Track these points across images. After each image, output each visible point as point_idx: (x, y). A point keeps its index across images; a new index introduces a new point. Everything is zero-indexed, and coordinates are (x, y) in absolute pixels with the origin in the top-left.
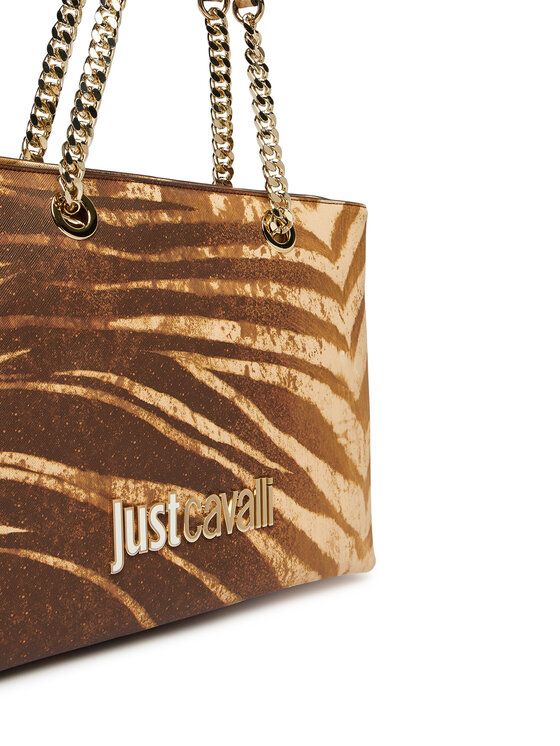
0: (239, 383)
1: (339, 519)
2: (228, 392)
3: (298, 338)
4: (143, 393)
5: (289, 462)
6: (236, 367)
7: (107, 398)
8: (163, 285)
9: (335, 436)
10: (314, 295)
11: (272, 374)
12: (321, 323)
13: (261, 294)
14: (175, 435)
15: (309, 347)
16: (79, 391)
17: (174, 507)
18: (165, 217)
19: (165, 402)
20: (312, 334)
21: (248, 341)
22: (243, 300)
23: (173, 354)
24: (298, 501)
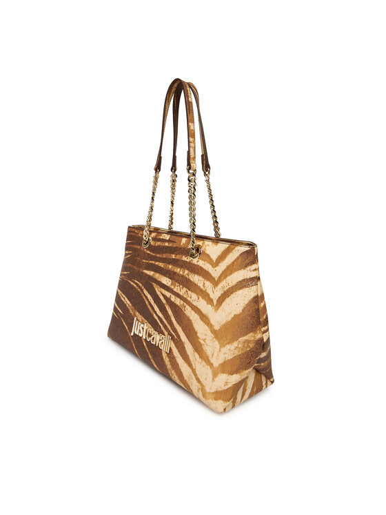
0: (168, 299)
1: (194, 371)
2: (164, 302)
3: (189, 292)
4: (145, 292)
5: (179, 336)
6: (168, 294)
7: (139, 290)
8: (157, 263)
9: (198, 338)
10: (201, 278)
11: (178, 302)
12: (201, 290)
13: (181, 273)
14: (149, 306)
15: (193, 297)
16: (135, 286)
17: (145, 327)
18: (167, 244)
19: (149, 296)
20: (195, 293)
21: (172, 287)
22: (175, 273)
23: (153, 284)
24: (179, 351)
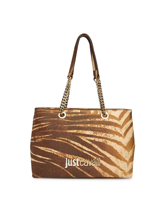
0: (93, 142)
1: (118, 167)
2: (90, 143)
3: (108, 134)
4: (72, 142)
5: (105, 156)
6: (92, 139)
7: (65, 142)
8: (78, 125)
9: (118, 152)
10: (113, 127)
11: (101, 140)
12: (115, 132)
13: (99, 127)
14: (78, 149)
15: (111, 136)
16: (61, 141)
17: (77, 160)
18: (80, 115)
19: (76, 143)
20: (112, 134)
21: (95, 134)
22: (95, 128)
23: (78, 136)
24: (107, 163)
